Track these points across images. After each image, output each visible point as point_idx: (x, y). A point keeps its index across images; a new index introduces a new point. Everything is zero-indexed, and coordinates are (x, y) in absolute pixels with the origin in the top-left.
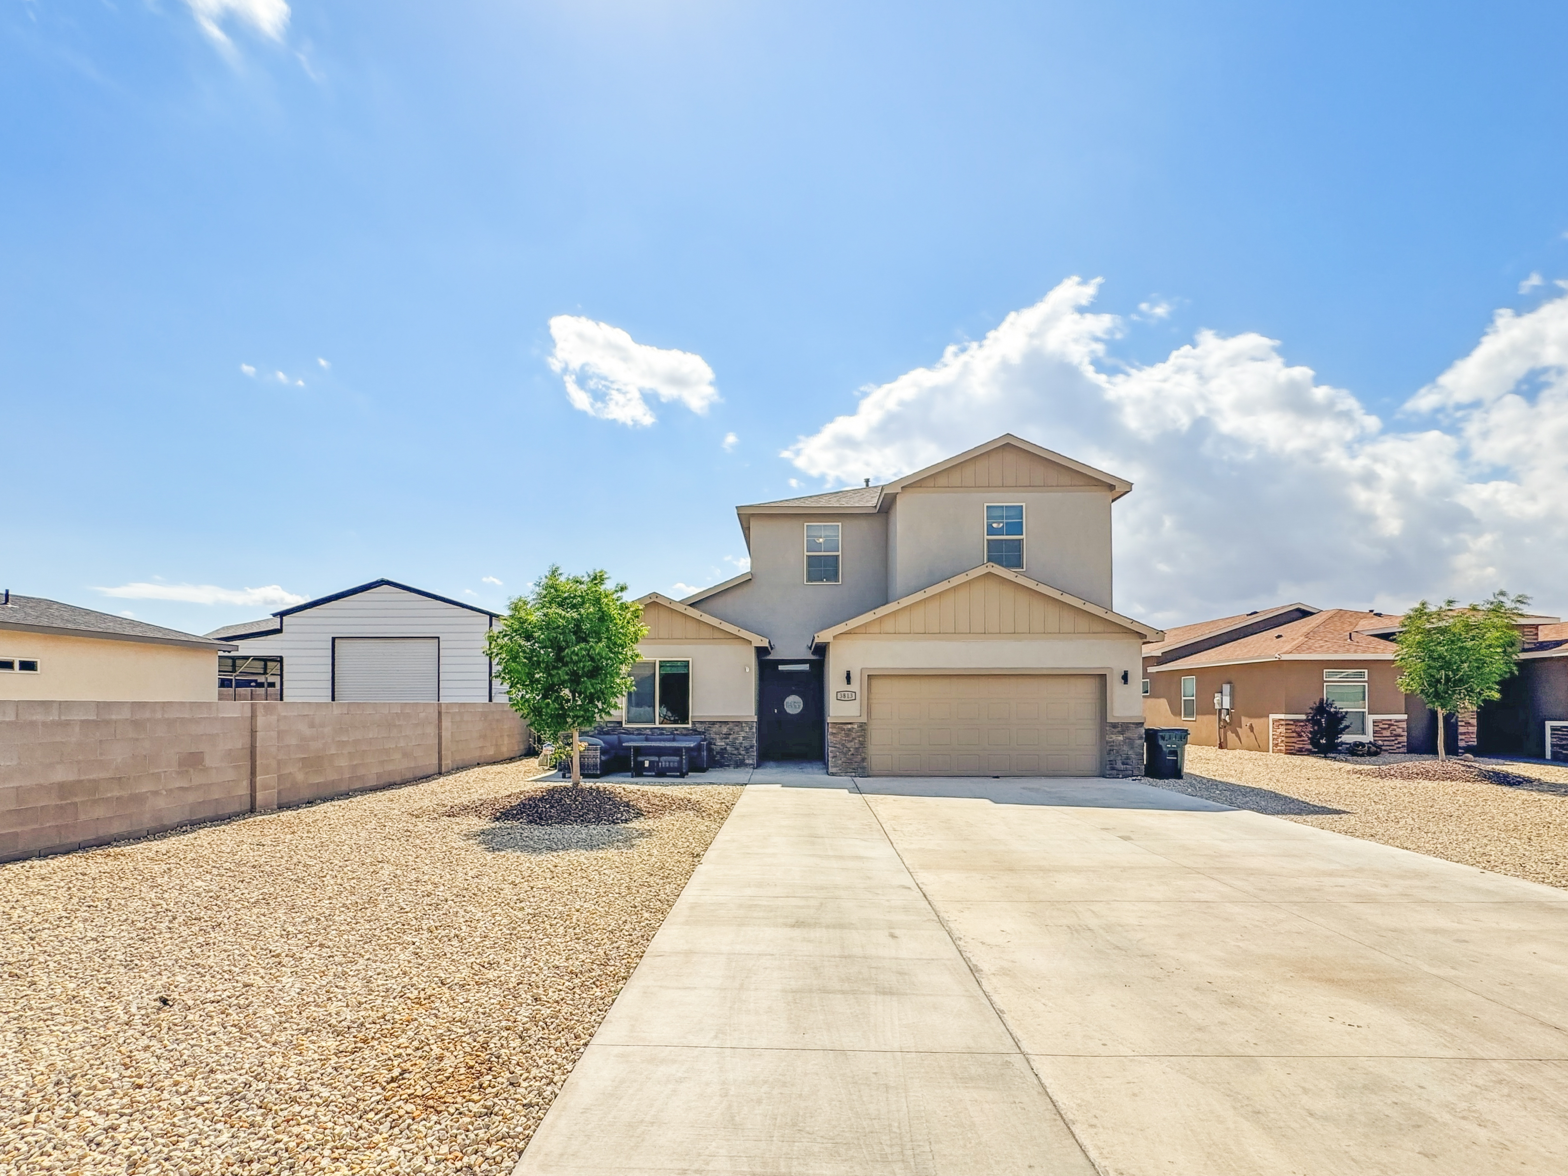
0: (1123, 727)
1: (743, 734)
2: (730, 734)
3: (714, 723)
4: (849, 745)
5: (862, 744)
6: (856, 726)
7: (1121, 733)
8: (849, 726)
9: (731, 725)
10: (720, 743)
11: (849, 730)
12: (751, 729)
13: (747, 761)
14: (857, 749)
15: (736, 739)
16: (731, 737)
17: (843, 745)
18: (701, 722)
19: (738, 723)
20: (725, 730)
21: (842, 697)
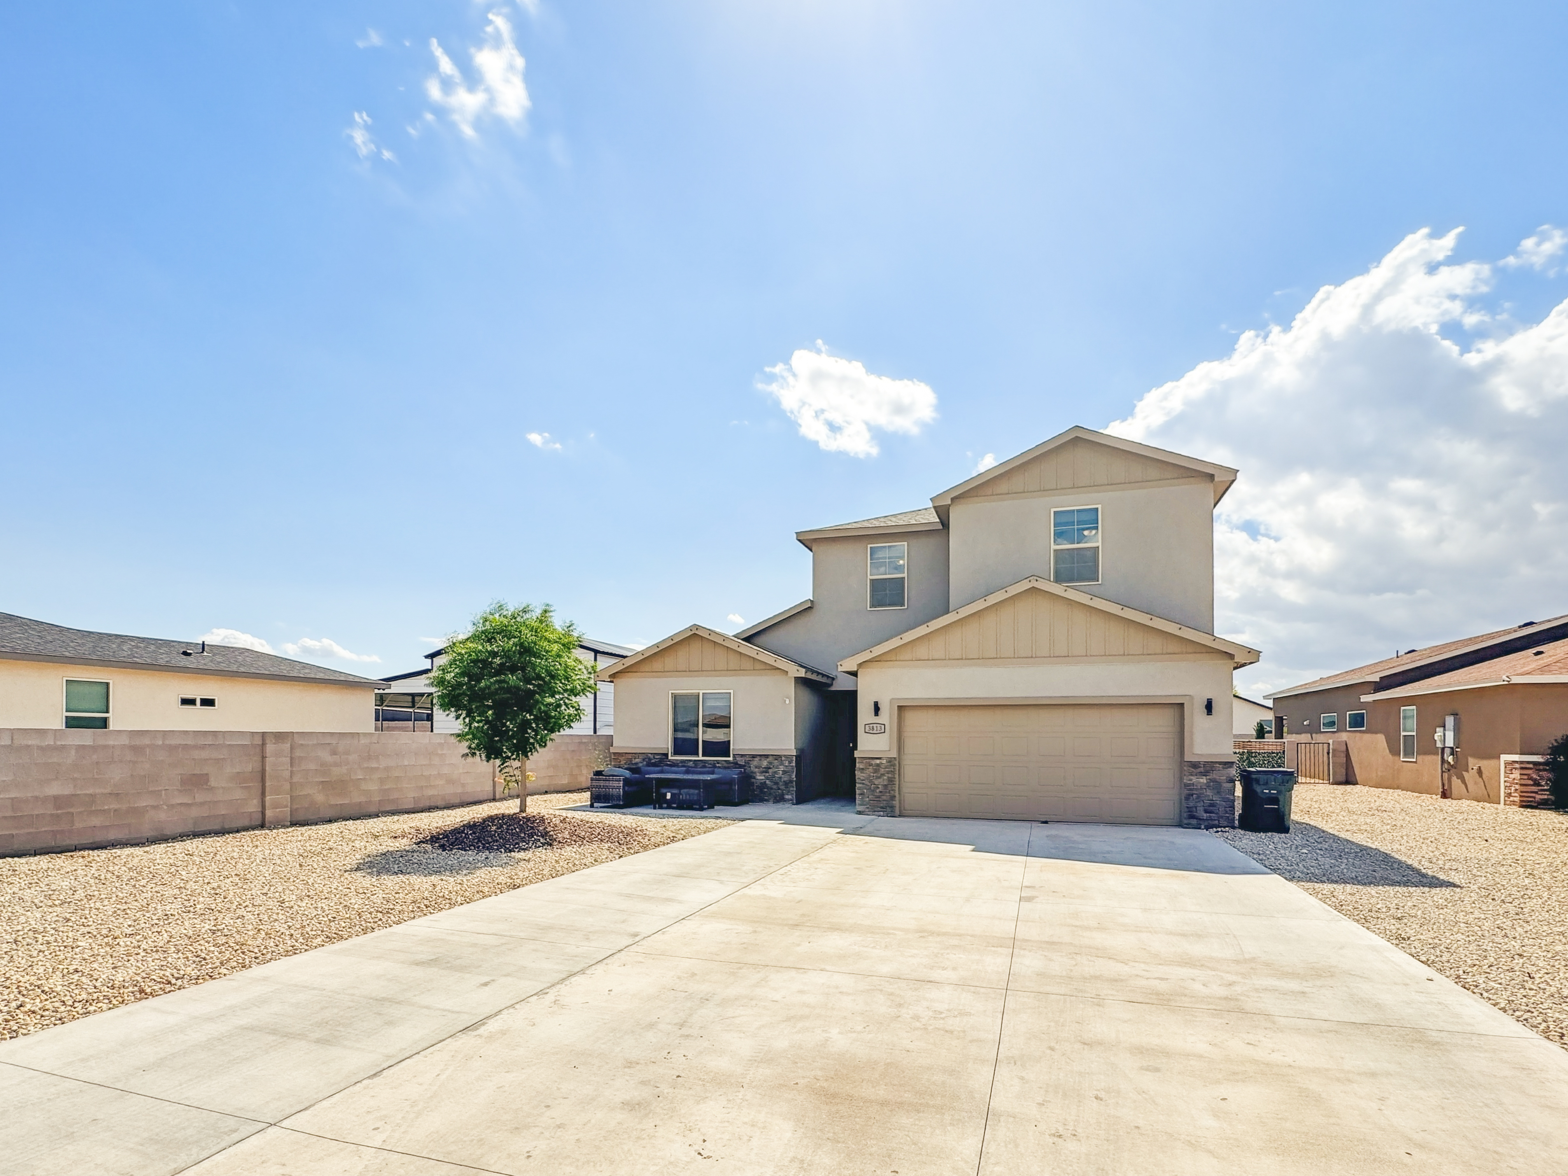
0: (1206, 768)
1: (782, 768)
2: (770, 768)
3: (754, 756)
4: (876, 782)
5: (891, 781)
6: (884, 761)
7: (1205, 774)
8: (878, 761)
9: (770, 759)
10: (760, 777)
11: (878, 765)
12: (790, 762)
13: (787, 797)
14: (885, 786)
15: (775, 772)
16: (770, 771)
17: (871, 781)
18: (742, 756)
19: (778, 757)
20: (765, 763)
21: (871, 730)
